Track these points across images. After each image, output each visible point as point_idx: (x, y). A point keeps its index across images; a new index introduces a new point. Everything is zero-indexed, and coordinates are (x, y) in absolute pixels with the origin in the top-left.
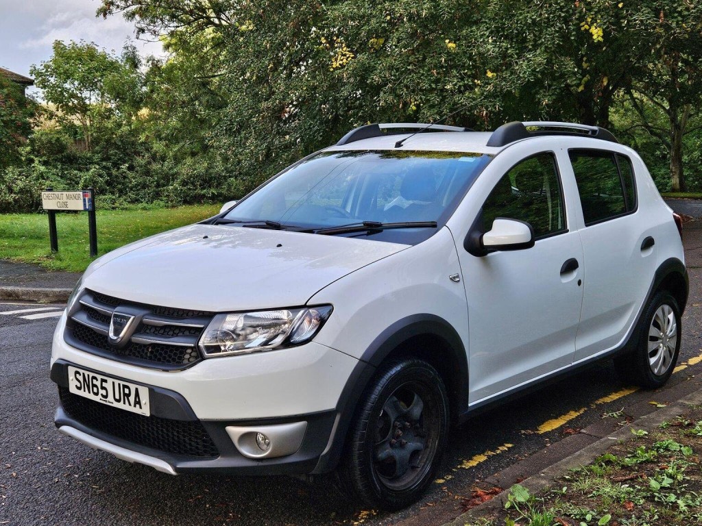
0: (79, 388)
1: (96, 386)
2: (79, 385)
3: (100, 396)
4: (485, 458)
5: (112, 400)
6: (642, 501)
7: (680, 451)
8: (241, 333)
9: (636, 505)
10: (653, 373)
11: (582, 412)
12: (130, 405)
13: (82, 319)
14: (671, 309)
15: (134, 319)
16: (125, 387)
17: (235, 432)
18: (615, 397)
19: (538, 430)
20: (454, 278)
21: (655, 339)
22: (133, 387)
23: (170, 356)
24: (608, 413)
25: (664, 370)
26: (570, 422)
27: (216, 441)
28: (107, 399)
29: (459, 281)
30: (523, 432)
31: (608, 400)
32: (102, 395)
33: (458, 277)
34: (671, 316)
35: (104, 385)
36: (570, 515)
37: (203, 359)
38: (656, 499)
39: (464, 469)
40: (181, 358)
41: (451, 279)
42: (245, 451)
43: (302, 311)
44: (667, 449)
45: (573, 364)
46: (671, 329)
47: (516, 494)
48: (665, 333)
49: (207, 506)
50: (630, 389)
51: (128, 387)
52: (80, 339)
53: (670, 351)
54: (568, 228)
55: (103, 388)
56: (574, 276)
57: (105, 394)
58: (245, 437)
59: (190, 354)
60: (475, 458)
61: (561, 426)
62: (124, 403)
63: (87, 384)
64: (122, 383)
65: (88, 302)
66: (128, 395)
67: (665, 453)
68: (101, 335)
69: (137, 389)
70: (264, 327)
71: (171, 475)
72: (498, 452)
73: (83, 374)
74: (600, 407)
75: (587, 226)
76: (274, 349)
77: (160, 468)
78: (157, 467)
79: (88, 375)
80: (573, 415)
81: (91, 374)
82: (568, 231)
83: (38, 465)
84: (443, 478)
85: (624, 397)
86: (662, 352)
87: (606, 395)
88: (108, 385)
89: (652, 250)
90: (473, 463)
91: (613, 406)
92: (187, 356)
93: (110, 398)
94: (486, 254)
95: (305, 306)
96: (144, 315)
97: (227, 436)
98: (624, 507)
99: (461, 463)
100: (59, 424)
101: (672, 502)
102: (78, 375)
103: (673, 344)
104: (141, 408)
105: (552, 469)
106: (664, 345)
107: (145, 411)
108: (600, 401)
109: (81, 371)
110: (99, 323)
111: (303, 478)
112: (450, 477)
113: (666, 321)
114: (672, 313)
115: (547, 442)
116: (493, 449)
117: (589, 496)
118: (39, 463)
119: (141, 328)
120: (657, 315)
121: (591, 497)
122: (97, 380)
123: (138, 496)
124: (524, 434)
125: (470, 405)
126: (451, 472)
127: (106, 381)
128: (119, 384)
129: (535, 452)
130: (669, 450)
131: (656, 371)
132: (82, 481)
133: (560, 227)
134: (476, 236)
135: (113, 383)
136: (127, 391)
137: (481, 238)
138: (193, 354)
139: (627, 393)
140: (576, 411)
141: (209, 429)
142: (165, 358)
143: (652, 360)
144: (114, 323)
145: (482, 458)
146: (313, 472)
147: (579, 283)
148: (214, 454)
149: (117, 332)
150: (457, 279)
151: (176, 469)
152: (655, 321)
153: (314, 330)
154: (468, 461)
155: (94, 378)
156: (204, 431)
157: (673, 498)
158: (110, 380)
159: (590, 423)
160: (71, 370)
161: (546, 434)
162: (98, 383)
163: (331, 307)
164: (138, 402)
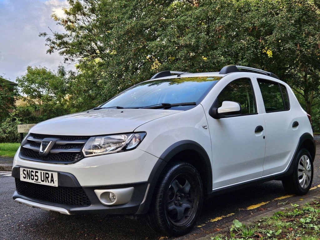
0: (25, 178)
1: (33, 175)
2: (25, 176)
3: (34, 180)
4: (222, 218)
5: (40, 181)
6: (296, 227)
7: (315, 211)
8: (103, 146)
9: (294, 229)
10: (301, 187)
11: (267, 202)
12: (49, 182)
13: (28, 146)
14: (308, 158)
15: (52, 142)
16: (46, 173)
17: (99, 192)
18: (283, 198)
19: (247, 209)
20: (204, 126)
21: (301, 170)
22: (50, 173)
23: (68, 158)
24: (280, 203)
25: (306, 186)
26: (262, 206)
27: (89, 197)
28: (38, 181)
29: (207, 128)
30: (240, 209)
31: (280, 199)
32: (35, 179)
33: (206, 126)
34: (308, 161)
35: (37, 174)
36: (262, 232)
37: (84, 157)
38: (303, 226)
39: (211, 222)
40: (74, 158)
41: (203, 127)
42: (103, 201)
43: (132, 135)
44: (308, 210)
45: (263, 177)
46: (308, 166)
47: (236, 224)
48: (306, 168)
49: (86, 235)
50: (290, 195)
51: (48, 174)
52: (26, 156)
53: (308, 177)
54: (258, 112)
55: (36, 176)
56: (261, 134)
57: (37, 179)
58: (103, 195)
59: (78, 156)
60: (216, 218)
61: (258, 208)
62: (46, 182)
63: (29, 175)
64: (45, 172)
65: (31, 139)
66: (48, 178)
67: (308, 212)
68: (36, 152)
69: (52, 174)
70: (114, 143)
71: (67, 215)
72: (228, 216)
73: (27, 170)
74: (277, 201)
75: (267, 113)
76: (118, 152)
77: (62, 212)
78: (60, 211)
79: (29, 171)
80: (263, 203)
81: (31, 170)
82: (258, 114)
83: (4, 222)
84: (201, 225)
85: (288, 198)
86: (304, 177)
87: (279, 197)
88: (39, 174)
89: (298, 127)
90: (216, 220)
91: (282, 200)
92: (76, 157)
93: (39, 180)
94: (219, 118)
95: (133, 132)
96: (57, 141)
97: (95, 195)
98: (288, 230)
99: (210, 220)
100: (15, 198)
101: (311, 227)
102: (24, 171)
103: (310, 174)
104: (54, 183)
105: (253, 219)
106: (305, 174)
107: (56, 184)
108: (276, 199)
109: (26, 169)
110: (35, 147)
111: (132, 218)
112: (204, 225)
113: (306, 163)
114: (309, 159)
115: (251, 213)
116: (225, 215)
117: (271, 226)
118: (5, 221)
119: (55, 146)
120: (301, 159)
121: (272, 227)
122: (33, 172)
123: (52, 232)
124: (240, 210)
125: (213, 190)
126: (205, 223)
127: (37, 172)
128: (44, 173)
129: (245, 216)
130: (309, 211)
131: (302, 186)
132: (25, 227)
133: (254, 112)
134: (214, 109)
135: (41, 172)
136: (47, 176)
137: (217, 110)
138: (79, 156)
139: (289, 196)
140: (265, 202)
141: (86, 191)
142: (66, 159)
143: (300, 181)
144: (43, 145)
145: (220, 218)
146: (137, 213)
147: (264, 137)
148: (88, 204)
149: (43, 149)
150: (206, 127)
151: (70, 212)
152: (300, 162)
153: (138, 143)
154: (213, 219)
155: (32, 171)
156: (84, 192)
157: (311, 225)
158: (39, 171)
159: (271, 206)
160: (21, 169)
161: (251, 210)
162: (34, 174)
163: (146, 133)
164: (52, 180)
